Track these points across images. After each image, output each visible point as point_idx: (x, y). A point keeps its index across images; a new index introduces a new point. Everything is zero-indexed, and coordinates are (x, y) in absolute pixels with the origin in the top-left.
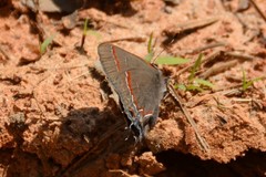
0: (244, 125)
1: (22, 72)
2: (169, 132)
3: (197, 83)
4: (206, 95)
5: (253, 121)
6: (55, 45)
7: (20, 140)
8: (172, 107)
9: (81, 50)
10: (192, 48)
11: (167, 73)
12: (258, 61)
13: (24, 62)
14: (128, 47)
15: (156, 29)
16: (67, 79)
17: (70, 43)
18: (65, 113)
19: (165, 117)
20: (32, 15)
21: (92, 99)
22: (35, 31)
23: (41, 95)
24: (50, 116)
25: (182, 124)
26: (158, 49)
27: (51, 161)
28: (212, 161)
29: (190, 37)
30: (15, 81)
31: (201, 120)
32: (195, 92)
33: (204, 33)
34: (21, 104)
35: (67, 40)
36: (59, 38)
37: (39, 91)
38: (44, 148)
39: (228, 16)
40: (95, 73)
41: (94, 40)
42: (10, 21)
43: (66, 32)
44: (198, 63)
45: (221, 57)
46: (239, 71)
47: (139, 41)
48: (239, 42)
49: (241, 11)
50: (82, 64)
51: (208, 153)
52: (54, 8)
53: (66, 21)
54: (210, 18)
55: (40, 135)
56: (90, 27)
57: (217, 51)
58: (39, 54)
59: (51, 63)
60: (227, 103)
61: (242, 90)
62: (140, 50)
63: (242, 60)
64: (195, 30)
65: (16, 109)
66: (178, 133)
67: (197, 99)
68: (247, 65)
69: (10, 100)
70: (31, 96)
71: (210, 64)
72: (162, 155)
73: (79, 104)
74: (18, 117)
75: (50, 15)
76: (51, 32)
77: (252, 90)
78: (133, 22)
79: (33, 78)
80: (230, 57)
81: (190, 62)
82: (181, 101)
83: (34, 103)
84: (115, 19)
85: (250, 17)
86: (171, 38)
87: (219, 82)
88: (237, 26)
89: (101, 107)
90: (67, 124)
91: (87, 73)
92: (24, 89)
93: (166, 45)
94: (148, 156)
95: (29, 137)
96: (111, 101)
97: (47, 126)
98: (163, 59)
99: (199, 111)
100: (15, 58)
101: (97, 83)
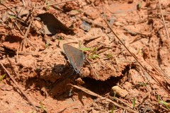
0: (110, 69)
1: (40, 53)
2: (86, 71)
3: (94, 56)
4: (97, 60)
5: (112, 68)
6: (50, 45)
7: (39, 75)
8: (87, 64)
9: (58, 46)
10: (93, 45)
11: (85, 53)
12: (114, 49)
13: (40, 50)
14: (73, 45)
15: (82, 39)
16: (54, 55)
17: (55, 44)
18: (53, 66)
19: (84, 67)
20: (43, 35)
21: (62, 62)
22: (44, 40)
23: (46, 61)
24: (48, 67)
25: (90, 69)
26: (82, 45)
27: (49, 81)
28: (100, 80)
29: (92, 42)
30: (38, 56)
31: (96, 67)
32: (94, 59)
33: (97, 40)
34: (39, 63)
35: (54, 43)
36: (51, 42)
37: (45, 59)
38: (47, 77)
39: (104, 35)
40: (62, 54)
41: (62, 43)
42: (36, 37)
43: (53, 41)
44: (95, 50)
45: (102, 48)
46: (107, 52)
47: (76, 43)
48: (108, 43)
49: (108, 33)
50: (58, 51)
51: (98, 78)
52: (50, 33)
53: (53, 37)
54: (98, 36)
55: (45, 73)
56: (61, 39)
57: (101, 46)
58: (45, 48)
59: (49, 50)
60: (104, 62)
61: (109, 58)
62: (77, 46)
63: (109, 48)
64: (94, 39)
65: (38, 65)
66: (89, 72)
67: (95, 61)
68: (110, 50)
69: (36, 62)
70: (42, 61)
71: (98, 50)
72: (83, 79)
73: (58, 63)
74: (39, 67)
75: (48, 35)
76: (49, 40)
77: (112, 58)
78: (74, 37)
79: (43, 55)
80: (105, 48)
81: (92, 49)
82: (90, 62)
83: (44, 63)
84: (69, 36)
85: (111, 35)
86: (86, 42)
87: (102, 56)
88: (107, 38)
89: (65, 64)
90: (54, 69)
91: (60, 53)
92: (40, 59)
93: (85, 44)
94: (79, 79)
95: (42, 74)
96: (68, 62)
97: (48, 70)
98: (84, 49)
99: (95, 65)
100: (37, 49)
101: (63, 57)
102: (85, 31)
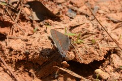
0: (93, 53)
1: (28, 38)
2: (71, 55)
3: (79, 41)
4: (82, 45)
5: (95, 52)
6: (38, 30)
7: (28, 57)
8: (72, 48)
9: (45, 31)
10: (78, 31)
11: (70, 38)
12: (97, 35)
13: (29, 35)
14: (59, 30)
15: (68, 25)
16: (42, 40)
17: (42, 29)
18: (41, 50)
19: (70, 51)
20: (31, 21)
21: (49, 46)
22: (32, 26)
23: (34, 45)
24: (36, 51)
25: (75, 53)
26: (68, 31)
27: (37, 64)
28: (83, 64)
29: (77, 28)
30: (26, 40)
31: (80, 52)
32: (78, 44)
33: (81, 27)
34: (28, 47)
35: (42, 28)
36: (39, 28)
37: (33, 43)
38: (35, 60)
39: (88, 22)
40: (49, 38)
41: (49, 28)
42: (25, 23)
43: (41, 26)
44: (79, 35)
45: (86, 34)
46: (91, 38)
47: (63, 29)
48: (91, 29)
49: (92, 20)
50: (46, 35)
51: (82, 61)
52: (38, 19)
53: (41, 23)
54: (83, 22)
55: (33, 56)
56: (48, 25)
57: (85, 32)
58: (33, 33)
59: (37, 35)
60: (88, 47)
61: (92, 43)
62: (63, 32)
63: (92, 34)
64: (79, 26)
65: (27, 49)
66: (73, 55)
67: (79, 46)
68: (94, 36)
69: (25, 46)
70: (31, 45)
71: (83, 35)
72: (69, 62)
73: (45, 47)
74: (27, 51)
75: (37, 21)
76: (37, 26)
77: (95, 43)
78: (61, 23)
79: (32, 40)
80: (89, 34)
81: (77, 35)
82: (74, 46)
83: (32, 47)
84: (56, 22)
85: (95, 22)
86: (72, 28)
87: (86, 41)
88: (91, 25)
89: (51, 48)
90: (41, 53)
91: (47, 38)
92: (29, 43)
93: (70, 30)
94: (65, 62)
95: (30, 57)
96: (54, 46)
97: (36, 53)
98: (69, 34)
99: (80, 49)
100: (26, 34)
101: (50, 41)
102: (71, 18)
